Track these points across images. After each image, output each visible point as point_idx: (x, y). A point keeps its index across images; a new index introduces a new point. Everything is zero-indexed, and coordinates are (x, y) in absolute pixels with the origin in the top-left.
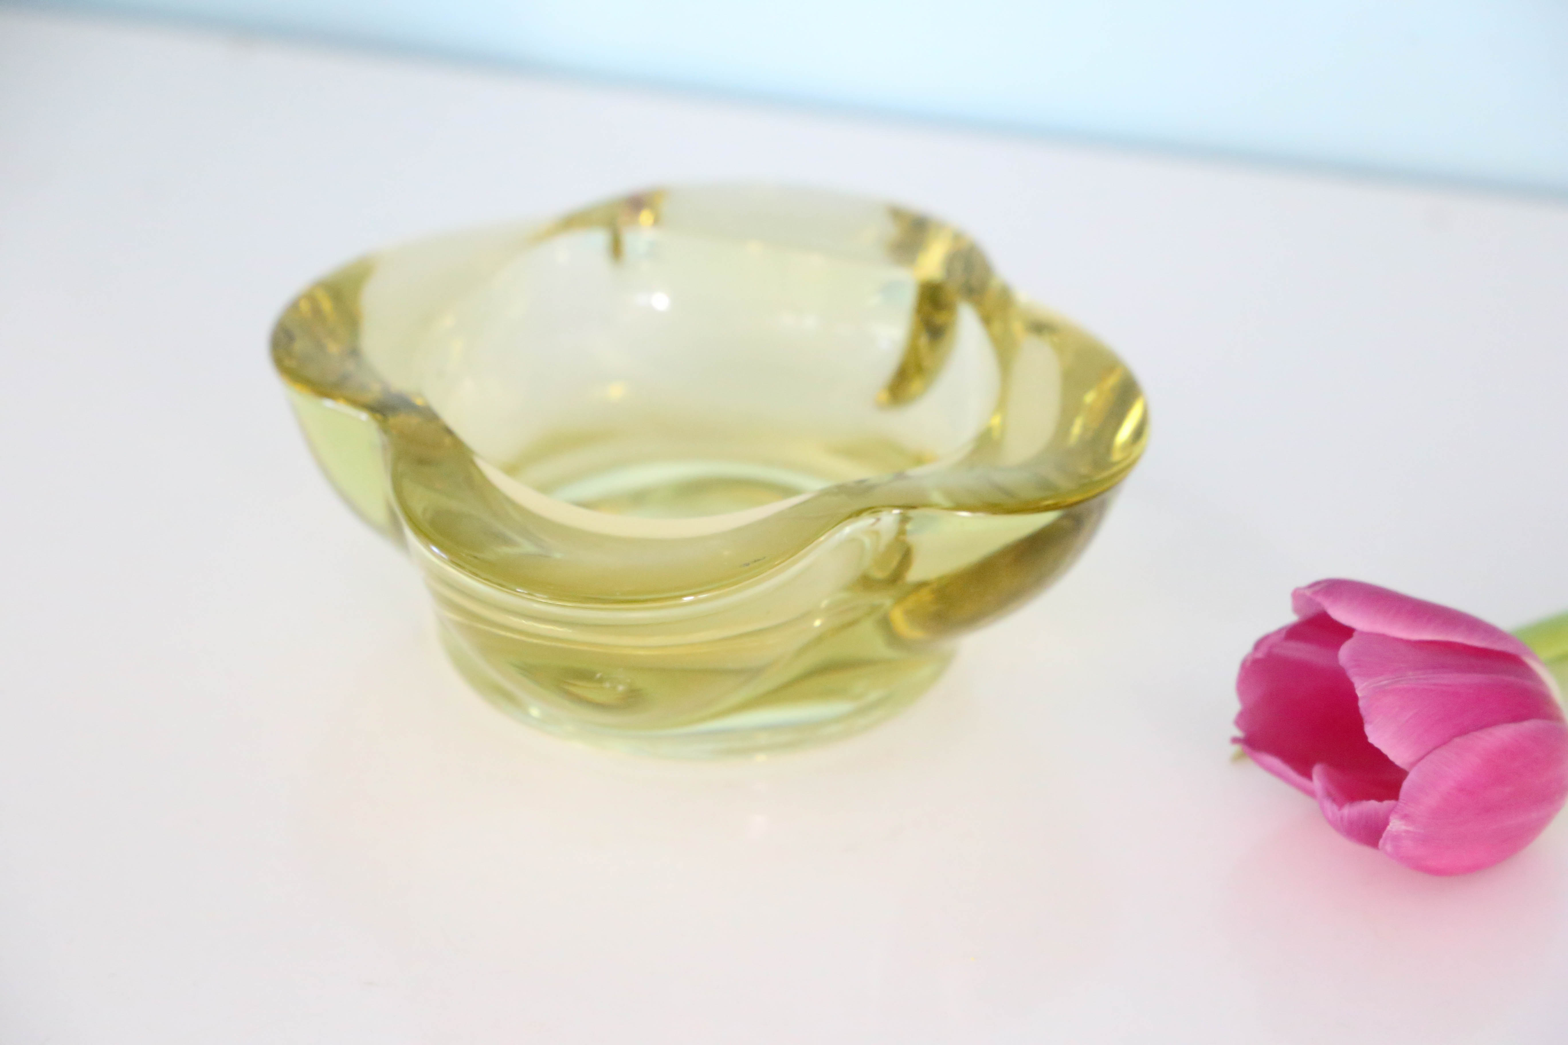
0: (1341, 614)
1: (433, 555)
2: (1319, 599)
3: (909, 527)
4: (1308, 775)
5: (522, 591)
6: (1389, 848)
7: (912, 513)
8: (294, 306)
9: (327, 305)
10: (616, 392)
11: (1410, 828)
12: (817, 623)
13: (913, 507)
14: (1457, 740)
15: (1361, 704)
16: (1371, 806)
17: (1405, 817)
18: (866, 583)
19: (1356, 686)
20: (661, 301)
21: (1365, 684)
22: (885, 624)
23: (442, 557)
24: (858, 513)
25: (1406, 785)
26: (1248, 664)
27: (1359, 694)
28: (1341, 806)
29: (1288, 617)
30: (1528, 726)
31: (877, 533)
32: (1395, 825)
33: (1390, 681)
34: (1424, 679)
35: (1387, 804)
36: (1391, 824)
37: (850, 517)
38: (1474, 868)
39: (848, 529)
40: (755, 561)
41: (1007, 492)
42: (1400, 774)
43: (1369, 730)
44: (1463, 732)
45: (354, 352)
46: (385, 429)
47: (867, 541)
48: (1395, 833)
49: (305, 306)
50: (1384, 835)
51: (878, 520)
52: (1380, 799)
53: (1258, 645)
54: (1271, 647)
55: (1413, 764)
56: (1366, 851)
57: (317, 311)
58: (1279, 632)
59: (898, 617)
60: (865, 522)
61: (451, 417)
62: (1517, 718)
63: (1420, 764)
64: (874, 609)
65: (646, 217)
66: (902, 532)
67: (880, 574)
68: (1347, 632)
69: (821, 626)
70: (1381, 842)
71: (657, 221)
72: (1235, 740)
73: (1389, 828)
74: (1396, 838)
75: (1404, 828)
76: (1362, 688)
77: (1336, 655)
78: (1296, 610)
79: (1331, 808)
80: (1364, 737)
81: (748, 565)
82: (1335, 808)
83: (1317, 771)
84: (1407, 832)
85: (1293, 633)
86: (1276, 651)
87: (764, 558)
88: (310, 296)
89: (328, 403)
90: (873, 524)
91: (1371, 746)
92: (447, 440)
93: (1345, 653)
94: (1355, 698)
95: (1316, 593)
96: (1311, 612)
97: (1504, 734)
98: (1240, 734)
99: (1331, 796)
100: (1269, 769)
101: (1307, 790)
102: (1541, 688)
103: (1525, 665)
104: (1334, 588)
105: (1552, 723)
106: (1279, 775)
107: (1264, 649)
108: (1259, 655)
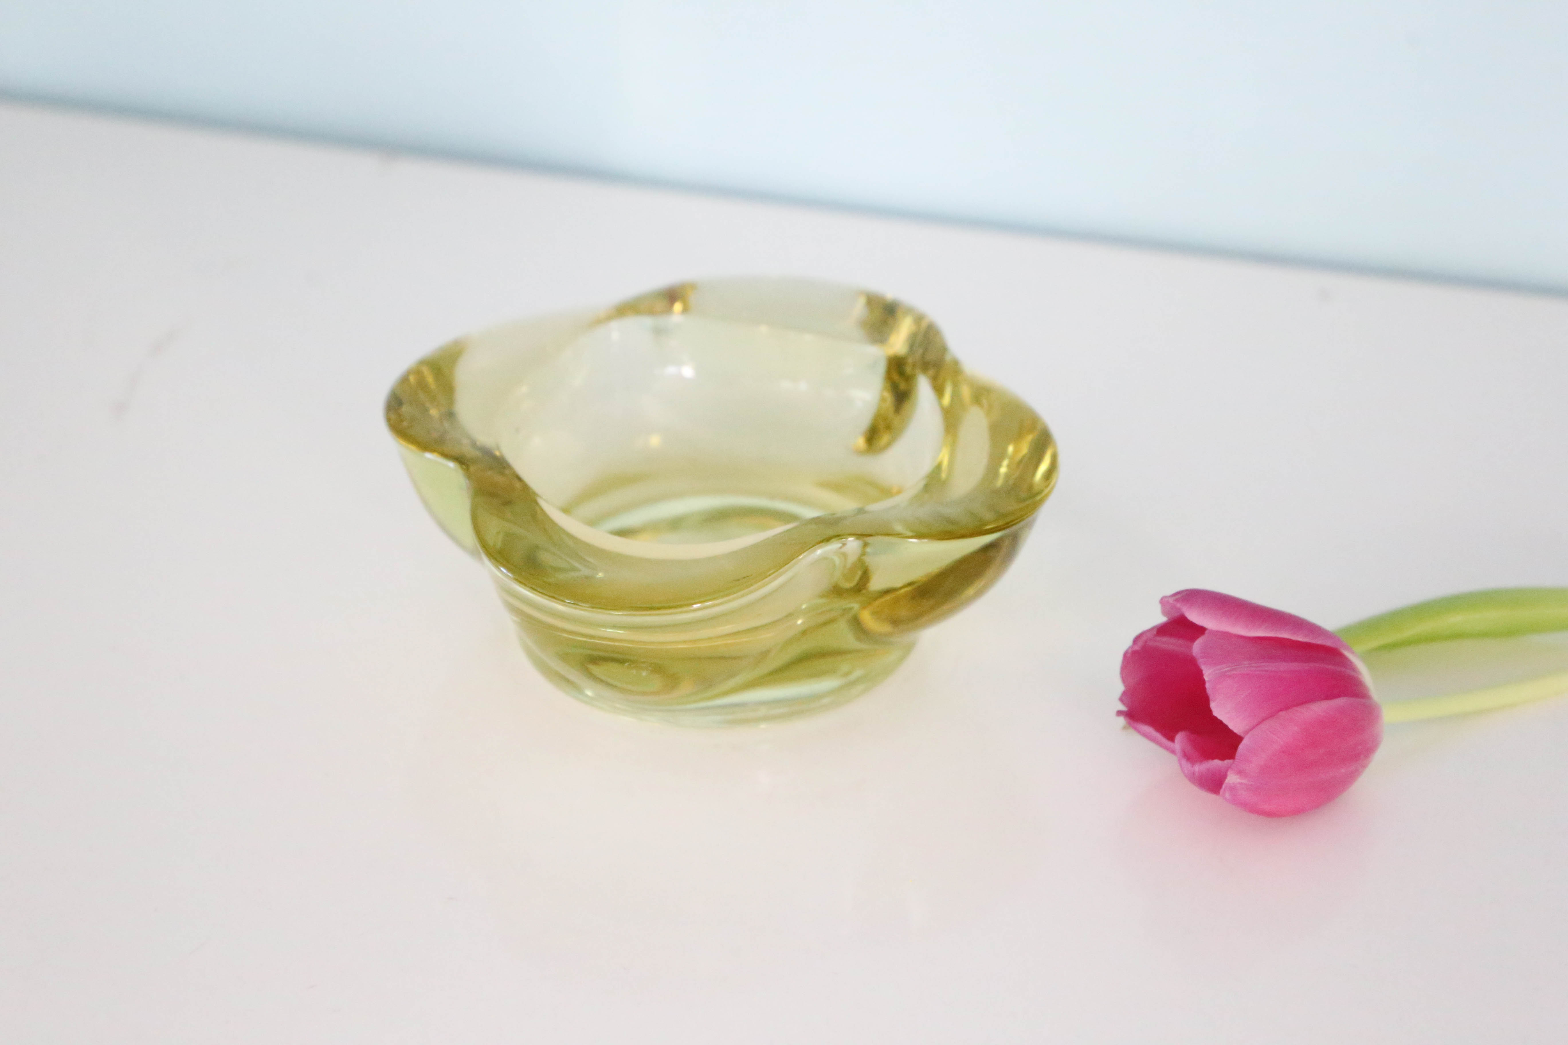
0: (1195, 616)
1: (502, 574)
2: (1178, 605)
3: (868, 550)
4: (1172, 739)
5: (569, 602)
6: (1228, 795)
7: (869, 540)
8: (404, 380)
9: (430, 379)
10: (655, 441)
11: (1244, 781)
12: (799, 622)
13: (871, 535)
14: (1282, 713)
15: (1207, 685)
16: (1216, 763)
17: (1240, 772)
18: (837, 591)
19: (1204, 672)
20: (688, 372)
21: (1210, 671)
22: (856, 623)
23: (508, 576)
24: (828, 540)
25: (1241, 747)
26: (1129, 655)
27: (1206, 678)
28: (1193, 764)
29: (1160, 619)
30: (1341, 702)
31: (845, 555)
32: (1232, 779)
33: (1230, 668)
34: (1256, 667)
35: (1227, 762)
36: (1228, 778)
37: (822, 542)
38: (1298, 812)
39: (819, 552)
40: (744, 578)
41: (950, 521)
42: (1236, 739)
43: (1213, 705)
44: (1286, 708)
45: (450, 415)
46: (469, 476)
47: (837, 560)
48: (1232, 785)
49: (412, 379)
50: (1224, 786)
51: (844, 545)
52: (1222, 758)
53: (1136, 640)
54: (1146, 642)
55: (1247, 732)
56: (1212, 797)
57: (422, 384)
58: (1153, 629)
59: (866, 617)
60: (834, 546)
61: (520, 466)
62: (1329, 696)
63: (1251, 732)
64: (846, 611)
65: (678, 307)
66: (864, 554)
67: (848, 585)
68: (1200, 630)
69: (802, 624)
70: (1222, 791)
71: (685, 310)
72: (1120, 713)
73: (1227, 781)
74: (1233, 788)
75: (1239, 780)
76: (1208, 673)
77: (1190, 648)
78: (1164, 613)
79: (1187, 766)
80: (1210, 711)
81: (738, 580)
82: (1189, 765)
83: (1180, 737)
84: (1241, 784)
85: (1162, 630)
86: (1150, 643)
87: (751, 575)
88: (416, 371)
89: (429, 455)
90: (841, 548)
91: (1216, 718)
92: (518, 485)
93: (1197, 647)
94: (1204, 682)
95: (1177, 600)
96: (1176, 614)
97: (1319, 709)
98: (1123, 708)
99: (1187, 756)
100: (1145, 735)
101: (1173, 752)
102: (1352, 673)
103: (1341, 655)
104: (1191, 596)
105: (1358, 700)
106: (1153, 740)
107: (1141, 643)
108: (1137, 648)
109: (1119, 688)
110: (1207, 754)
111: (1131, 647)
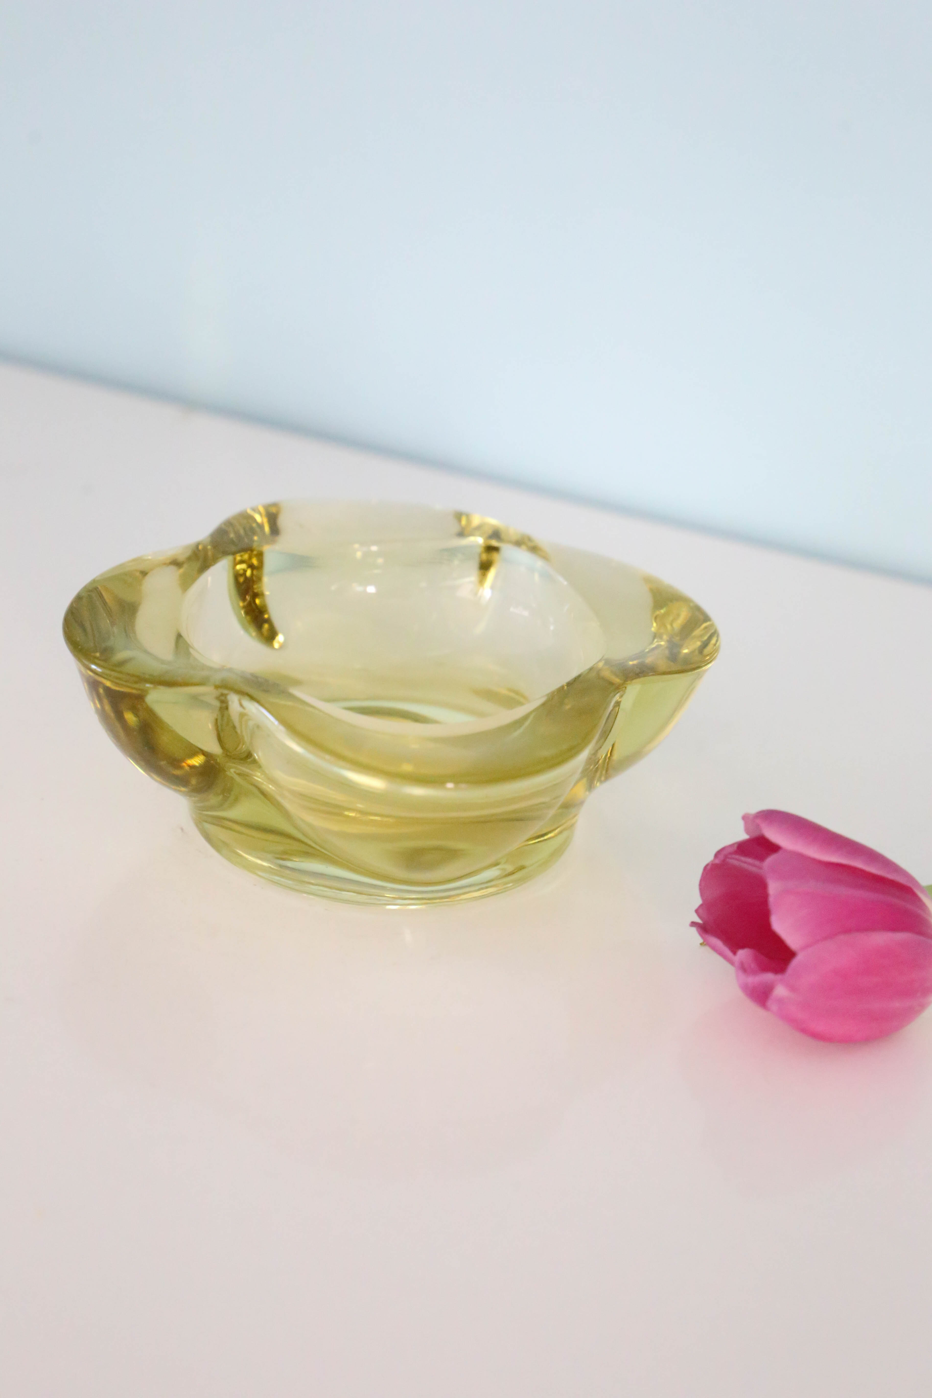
0: (773, 835)
2: (762, 824)
4: (735, 953)
6: (772, 1007)
11: (792, 994)
16: (769, 976)
17: (792, 988)
19: (769, 886)
21: (777, 887)
25: (794, 962)
26: (709, 867)
27: (771, 892)
28: (748, 975)
29: (741, 835)
32: (780, 991)
35: (778, 975)
36: (777, 990)
42: (791, 954)
43: (775, 920)
48: (779, 998)
50: (770, 998)
52: (774, 972)
53: (718, 855)
54: (727, 856)
55: (802, 948)
56: (760, 1009)
58: (734, 844)
63: (806, 949)
68: (775, 849)
70: (768, 1002)
72: (693, 924)
73: (774, 993)
74: (780, 1001)
75: (786, 993)
76: (773, 887)
77: (762, 866)
78: (747, 830)
79: (741, 976)
82: (744, 976)
83: (744, 952)
84: (788, 996)
85: (742, 848)
86: (728, 860)
93: (770, 863)
95: (759, 819)
96: (756, 832)
97: (881, 939)
98: (698, 920)
99: (743, 968)
100: (714, 948)
101: (732, 963)
102: (920, 912)
103: (914, 894)
104: (771, 816)
105: (922, 938)
106: (721, 954)
107: (721, 857)
108: (717, 861)
109: (697, 901)
110: (764, 968)
111: (712, 861)
